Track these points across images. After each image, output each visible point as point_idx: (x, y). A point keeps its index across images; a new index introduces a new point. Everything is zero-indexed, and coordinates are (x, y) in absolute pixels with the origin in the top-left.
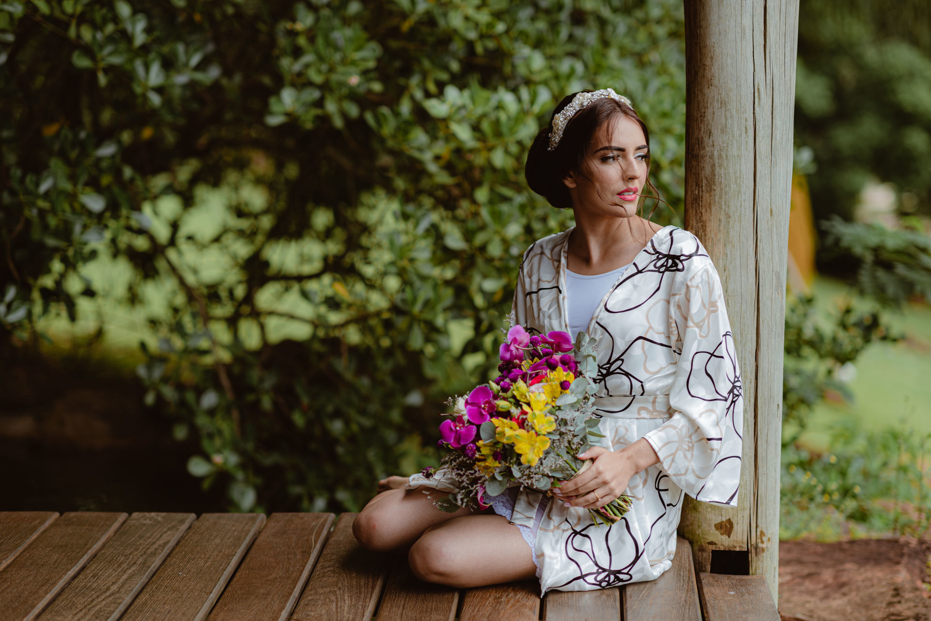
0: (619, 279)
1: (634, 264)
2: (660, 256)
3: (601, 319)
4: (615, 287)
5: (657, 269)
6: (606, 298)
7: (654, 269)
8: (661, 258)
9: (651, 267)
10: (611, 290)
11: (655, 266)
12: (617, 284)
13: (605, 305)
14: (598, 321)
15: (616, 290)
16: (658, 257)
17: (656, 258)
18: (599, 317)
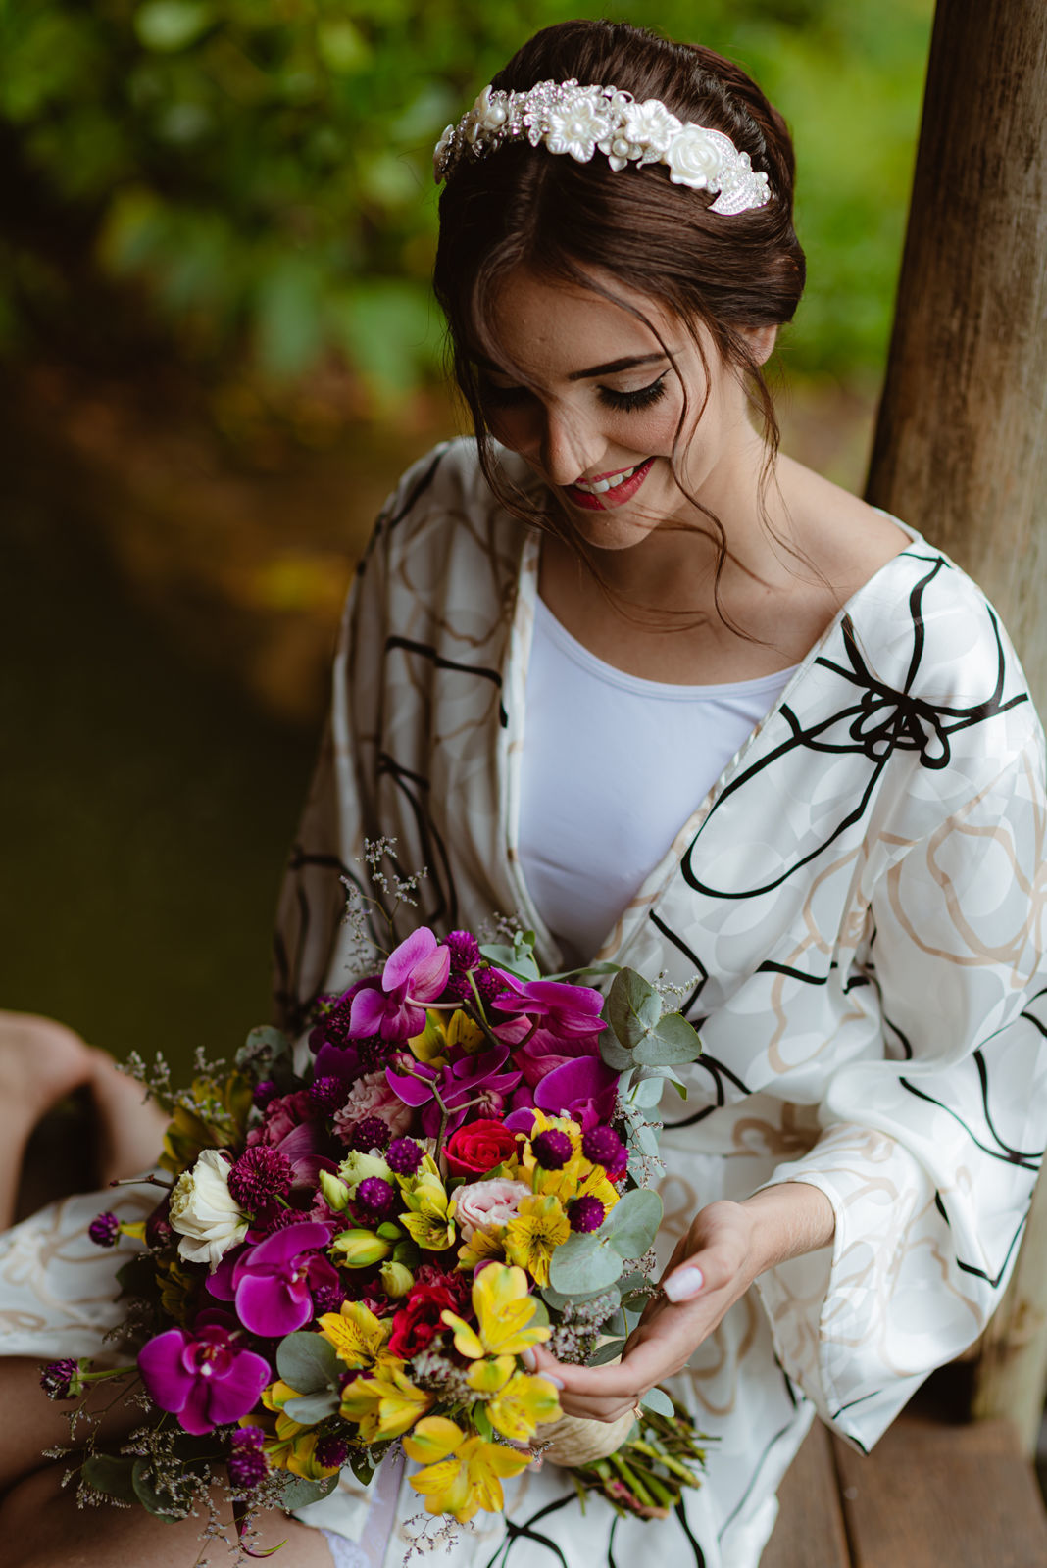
0: (729, 765)
1: (786, 711)
2: (876, 697)
3: (667, 909)
4: (717, 796)
5: (862, 743)
6: (688, 836)
7: (851, 742)
8: (878, 705)
9: (840, 735)
10: (707, 805)
11: (855, 730)
12: (725, 783)
13: (686, 863)
14: (657, 913)
15: (721, 807)
16: (866, 698)
17: (858, 702)
18: (664, 900)
